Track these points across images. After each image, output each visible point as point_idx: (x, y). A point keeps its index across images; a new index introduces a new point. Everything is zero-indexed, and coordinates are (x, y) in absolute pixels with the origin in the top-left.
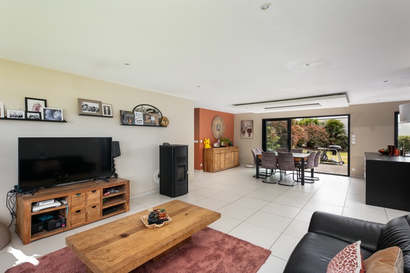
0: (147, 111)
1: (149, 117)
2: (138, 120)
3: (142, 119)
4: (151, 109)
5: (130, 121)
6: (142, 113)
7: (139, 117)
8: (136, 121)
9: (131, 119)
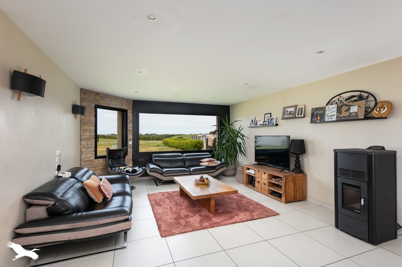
0: (346, 100)
1: (347, 108)
2: (329, 115)
3: (335, 113)
4: (353, 96)
5: (319, 118)
6: (336, 105)
7: (331, 111)
8: (326, 117)
9: (320, 115)
